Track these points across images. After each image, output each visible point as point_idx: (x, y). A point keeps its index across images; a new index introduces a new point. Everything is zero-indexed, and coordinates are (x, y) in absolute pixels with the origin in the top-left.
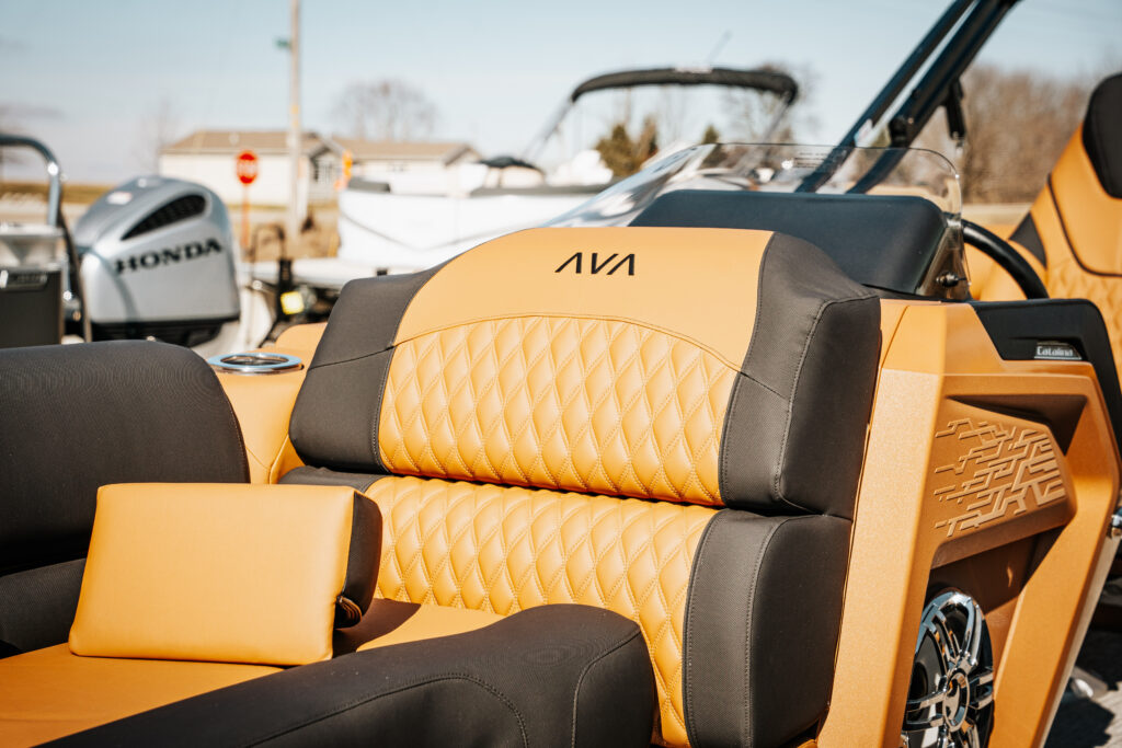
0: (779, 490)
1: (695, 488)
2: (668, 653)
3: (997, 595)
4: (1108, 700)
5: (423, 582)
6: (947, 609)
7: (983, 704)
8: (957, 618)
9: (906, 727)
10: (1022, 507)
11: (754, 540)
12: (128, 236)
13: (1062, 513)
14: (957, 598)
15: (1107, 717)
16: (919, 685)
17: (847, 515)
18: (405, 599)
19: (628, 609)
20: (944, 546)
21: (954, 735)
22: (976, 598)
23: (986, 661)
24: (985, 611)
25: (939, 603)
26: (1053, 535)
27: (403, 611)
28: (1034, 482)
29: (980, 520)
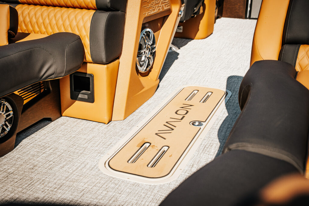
0: (109, 5)
1: (91, 5)
2: (86, 42)
3: (156, 29)
4: (178, 51)
5: (31, 28)
6: (146, 32)
7: (153, 51)
8: (148, 34)
9: (138, 56)
10: (161, 10)
11: (104, 17)
13: (169, 11)
14: (148, 30)
15: (178, 54)
16: (140, 48)
17: (124, 11)
18: (27, 32)
19: (77, 33)
20: (145, 18)
21: (148, 58)
22: (152, 29)
23: (154, 43)
24: (154, 32)
25: (144, 31)
26: (168, 16)
27: (26, 35)
28: (164, 5)
29: (152, 13)
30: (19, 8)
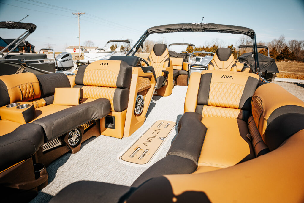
0: (122, 86)
1: (114, 86)
2: (112, 102)
3: (144, 95)
4: (155, 102)
5: (88, 96)
6: (139, 96)
7: (143, 105)
8: (140, 97)
9: (135, 107)
10: (146, 86)
11: (120, 91)
12: (61, 59)
13: (150, 86)
14: (140, 95)
15: (155, 104)
16: (137, 103)
17: (129, 88)
18: (86, 98)
19: (108, 98)
20: (139, 91)
21: (140, 108)
22: (142, 95)
23: (143, 101)
24: (143, 96)
25: (138, 96)
26: (150, 88)
27: (86, 99)
28: (147, 84)
29: (142, 88)
30: (84, 88)
